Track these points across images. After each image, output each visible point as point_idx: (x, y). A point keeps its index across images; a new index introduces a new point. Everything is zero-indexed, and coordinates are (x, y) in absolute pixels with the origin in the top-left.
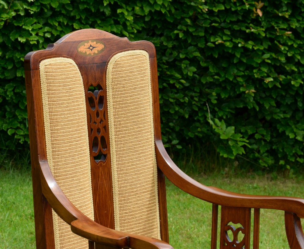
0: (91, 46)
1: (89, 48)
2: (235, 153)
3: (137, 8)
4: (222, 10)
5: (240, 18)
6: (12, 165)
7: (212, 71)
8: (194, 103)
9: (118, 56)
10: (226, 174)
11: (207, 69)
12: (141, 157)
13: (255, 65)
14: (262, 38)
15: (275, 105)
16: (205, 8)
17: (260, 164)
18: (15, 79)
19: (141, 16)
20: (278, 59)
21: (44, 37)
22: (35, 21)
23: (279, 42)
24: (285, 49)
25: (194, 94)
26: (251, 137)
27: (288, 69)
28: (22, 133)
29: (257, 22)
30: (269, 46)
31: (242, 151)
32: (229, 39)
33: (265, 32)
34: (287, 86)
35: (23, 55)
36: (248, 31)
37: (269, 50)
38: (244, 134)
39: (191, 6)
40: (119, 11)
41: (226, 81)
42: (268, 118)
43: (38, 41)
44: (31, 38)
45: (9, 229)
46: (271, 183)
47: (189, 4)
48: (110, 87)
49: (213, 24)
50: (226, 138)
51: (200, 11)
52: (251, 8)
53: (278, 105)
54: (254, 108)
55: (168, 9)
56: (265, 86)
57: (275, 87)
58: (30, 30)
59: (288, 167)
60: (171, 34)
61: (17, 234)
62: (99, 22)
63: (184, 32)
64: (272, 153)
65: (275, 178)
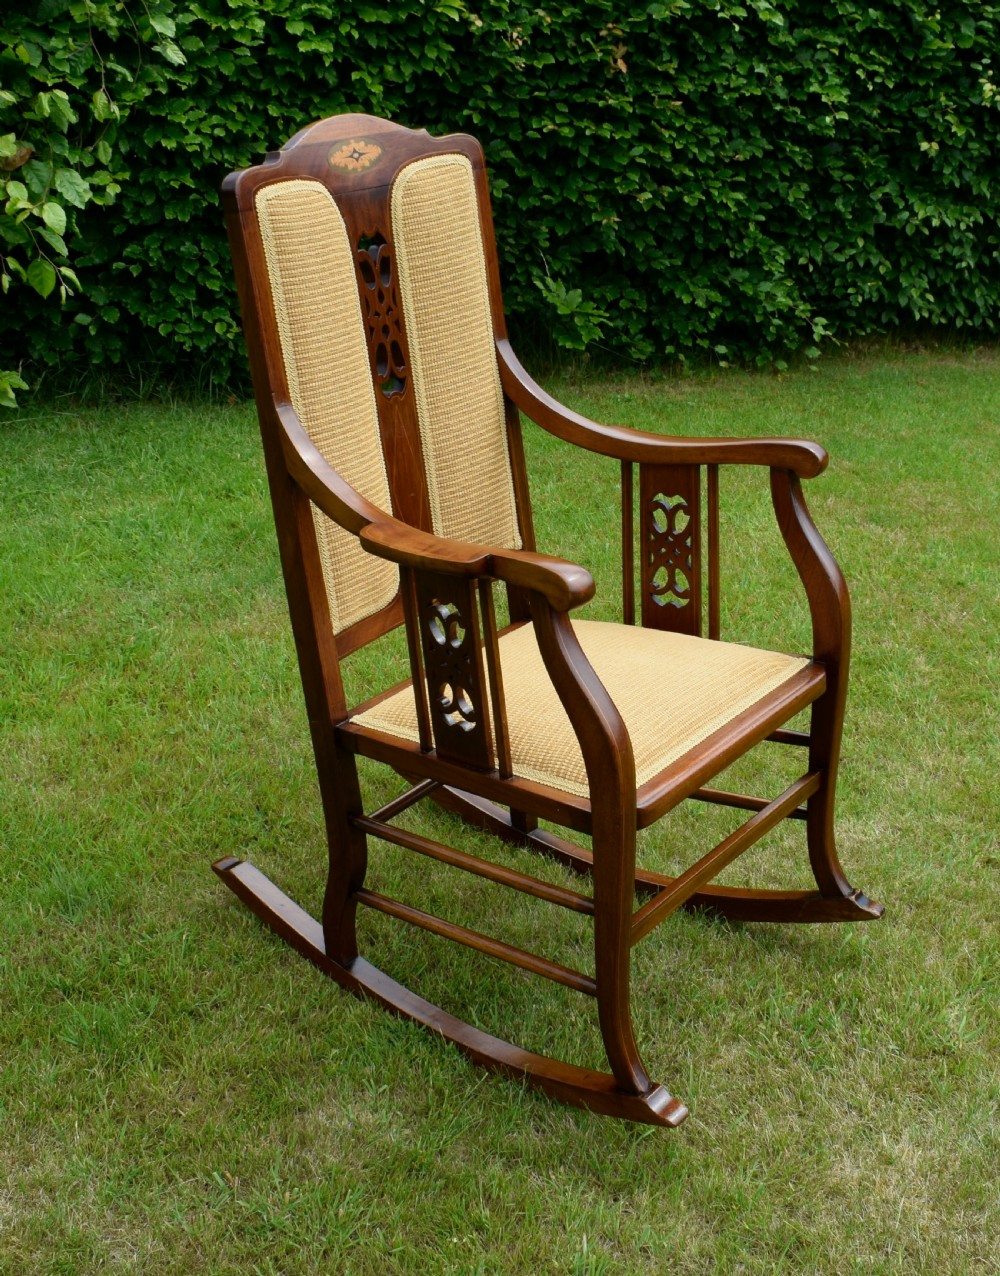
0: (355, 151)
1: (351, 156)
2: (585, 339)
3: (389, 69)
4: (552, 65)
5: (585, 80)
6: (174, 392)
7: (538, 186)
8: (507, 248)
9: (411, 171)
10: (571, 378)
11: (528, 182)
12: (471, 377)
13: (616, 169)
14: (626, 115)
15: (654, 243)
16: (520, 62)
17: (630, 356)
18: (162, 225)
19: (397, 84)
20: (658, 156)
21: (211, 136)
22: (191, 104)
23: (658, 122)
24: (670, 136)
25: (505, 232)
26: (612, 306)
27: (677, 173)
28: (187, 331)
29: (615, 85)
30: (641, 131)
31: (599, 334)
32: (566, 121)
33: (632, 104)
34: (676, 205)
35: (174, 176)
36: (601, 104)
37: (642, 138)
38: (599, 302)
39: (491, 60)
40: (355, 76)
41: (566, 202)
42: (642, 268)
43: (201, 145)
44: (187, 140)
45: (188, 522)
46: (653, 389)
47: (487, 54)
48: (402, 238)
49: (536, 93)
50: (568, 312)
51: (509, 68)
52: (606, 58)
53: (661, 242)
54: (617, 253)
55: (448, 68)
56: (635, 208)
57: (654, 209)
58: (184, 122)
59: (682, 357)
60: (457, 117)
61: (207, 529)
62: (317, 100)
63: (480, 112)
64: (650, 333)
65: (660, 379)
